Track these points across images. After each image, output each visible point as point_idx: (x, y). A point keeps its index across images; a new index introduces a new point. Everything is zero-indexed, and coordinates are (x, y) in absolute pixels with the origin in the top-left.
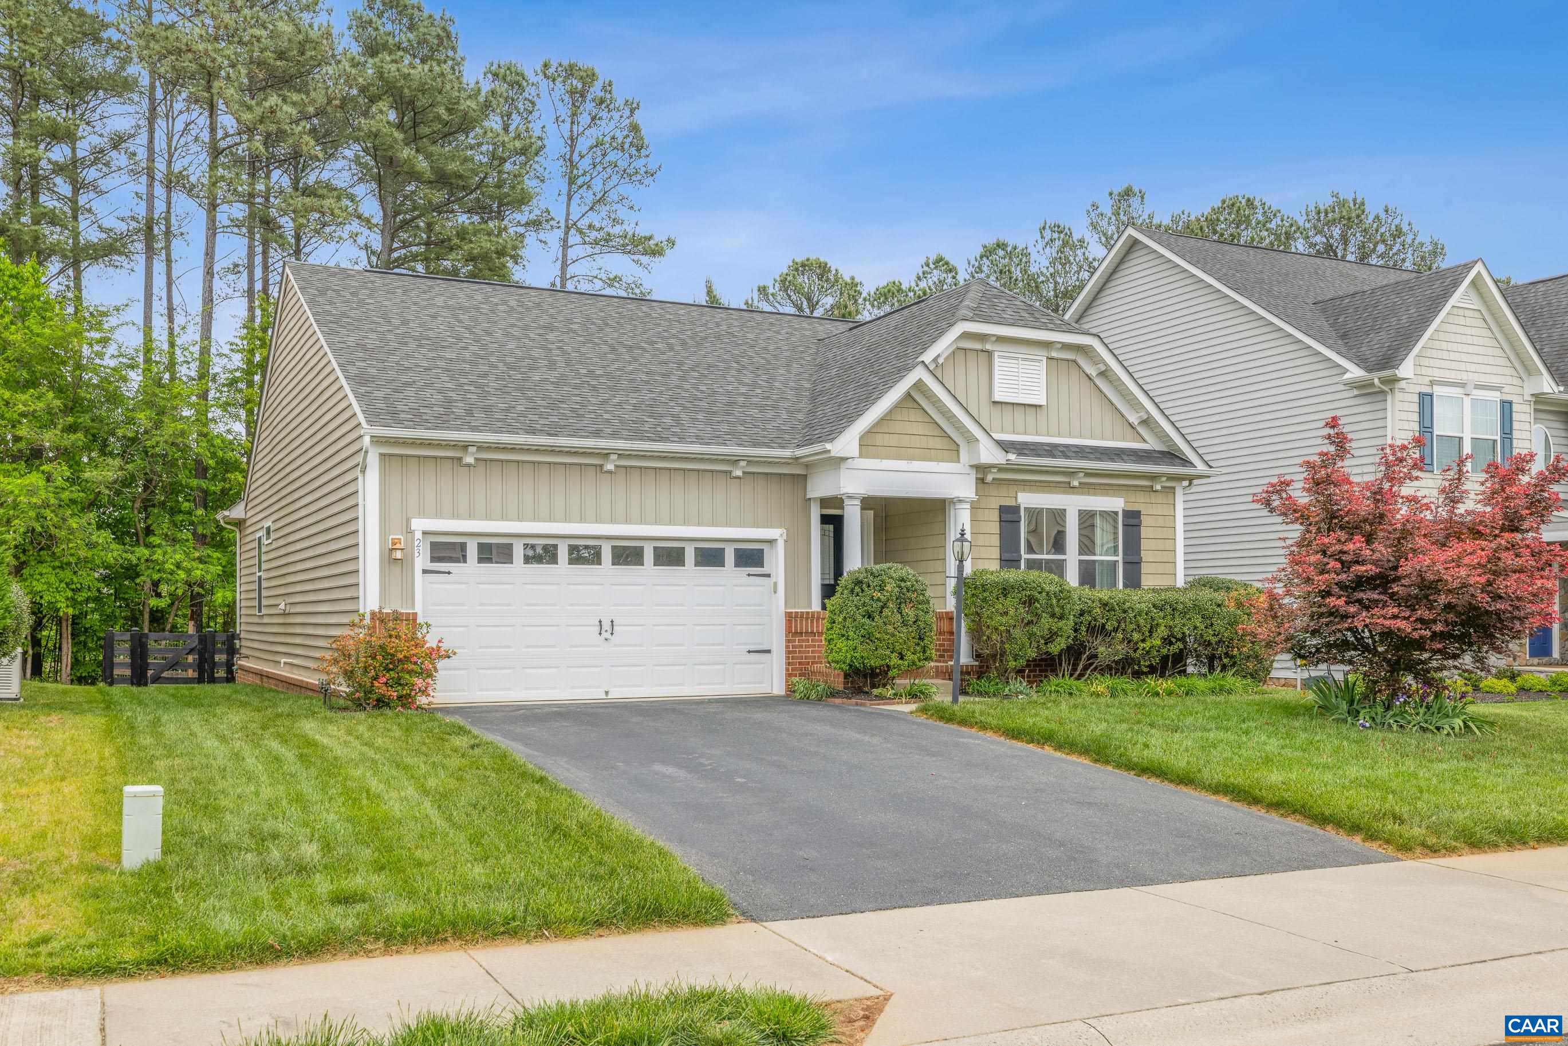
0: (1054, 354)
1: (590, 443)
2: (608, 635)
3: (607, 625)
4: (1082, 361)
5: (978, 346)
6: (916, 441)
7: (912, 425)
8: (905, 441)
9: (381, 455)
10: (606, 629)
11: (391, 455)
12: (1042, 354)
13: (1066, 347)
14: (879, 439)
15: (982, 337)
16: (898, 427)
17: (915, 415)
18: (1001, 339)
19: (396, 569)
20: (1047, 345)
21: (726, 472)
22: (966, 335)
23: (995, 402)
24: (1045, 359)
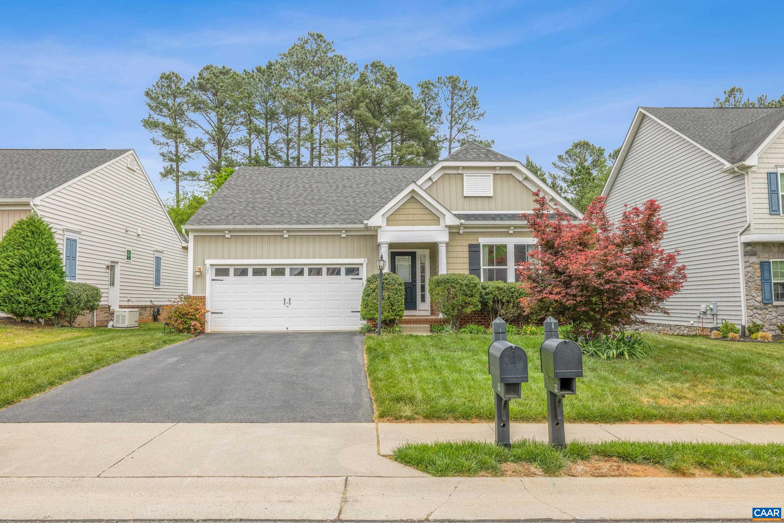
0: (497, 172)
1: (277, 226)
2: (288, 305)
3: (287, 301)
4: (514, 174)
5: (455, 172)
6: (416, 217)
7: (413, 210)
8: (411, 217)
9: (195, 236)
10: (286, 302)
11: (198, 236)
12: (491, 173)
13: (501, 168)
14: (398, 217)
15: (457, 168)
16: (407, 211)
17: (415, 205)
18: (464, 168)
19: (199, 279)
20: (494, 168)
21: (339, 235)
22: (443, 168)
23: (465, 197)
24: (492, 175)
